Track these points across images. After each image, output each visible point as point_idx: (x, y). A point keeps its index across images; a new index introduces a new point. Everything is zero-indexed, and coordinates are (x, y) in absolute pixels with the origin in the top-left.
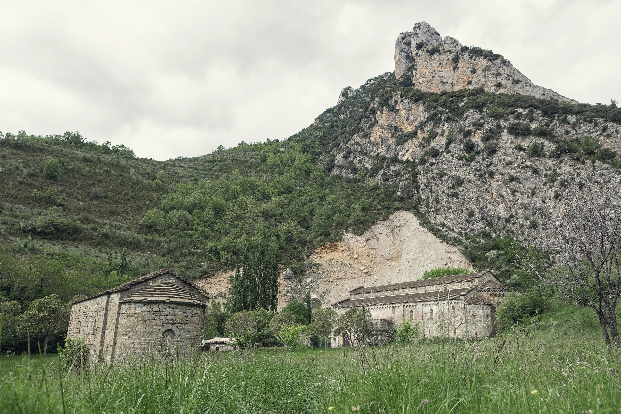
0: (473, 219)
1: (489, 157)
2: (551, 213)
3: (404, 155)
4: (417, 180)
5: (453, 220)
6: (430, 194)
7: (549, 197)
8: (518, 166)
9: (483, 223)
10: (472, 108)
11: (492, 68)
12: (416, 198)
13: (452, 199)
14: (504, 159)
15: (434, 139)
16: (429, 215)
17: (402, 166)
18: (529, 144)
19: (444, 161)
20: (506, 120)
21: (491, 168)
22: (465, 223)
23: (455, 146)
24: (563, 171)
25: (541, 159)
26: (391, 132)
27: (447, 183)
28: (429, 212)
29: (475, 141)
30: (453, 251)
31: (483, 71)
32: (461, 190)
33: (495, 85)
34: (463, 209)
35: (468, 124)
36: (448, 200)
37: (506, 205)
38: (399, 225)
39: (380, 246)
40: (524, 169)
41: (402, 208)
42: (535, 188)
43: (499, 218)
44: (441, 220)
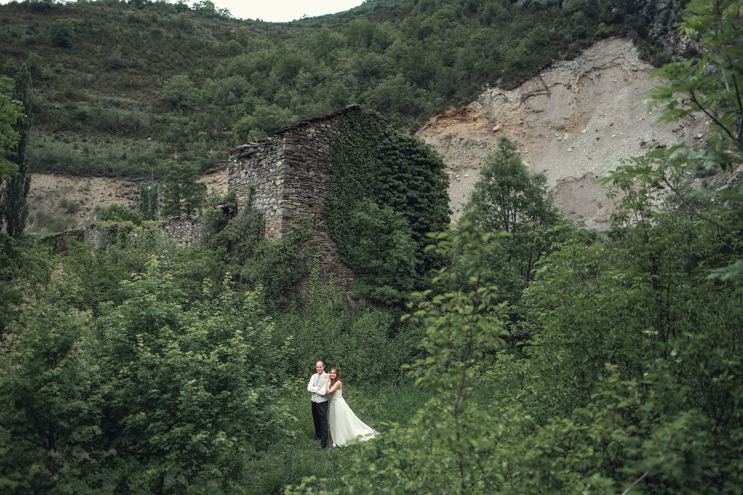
12: (646, 10)
16: (664, 38)
28: (666, 31)
38: (599, 64)
39: (549, 106)
41: (614, 34)
44: (690, 43)
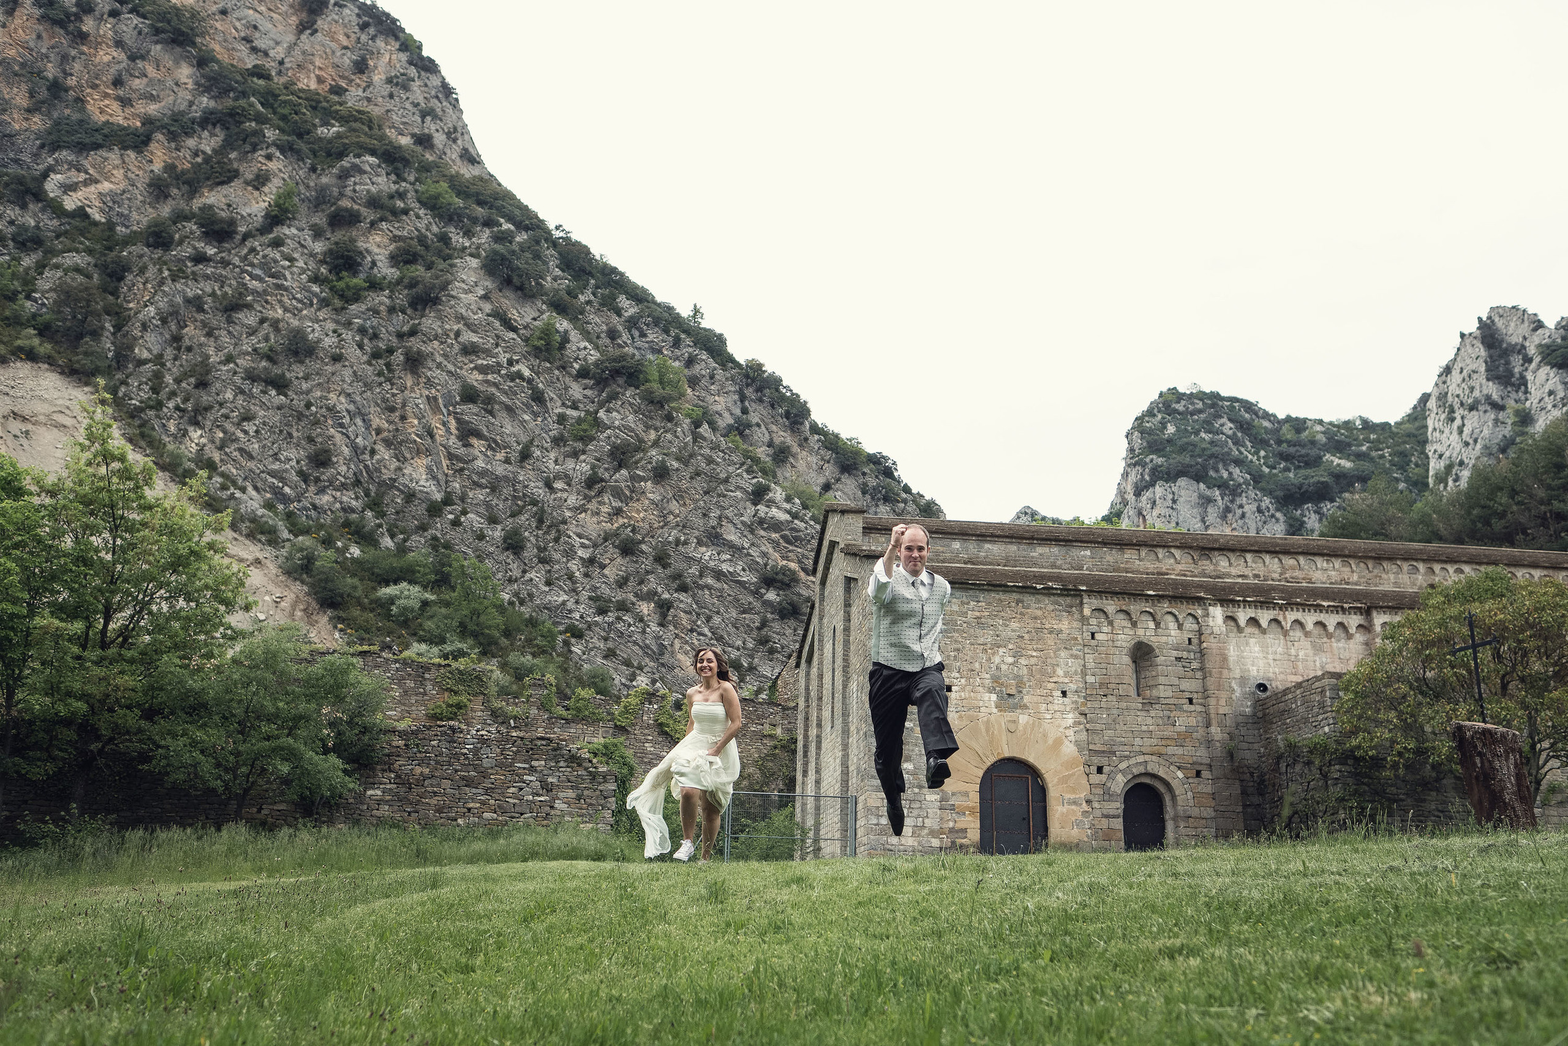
0: (327, 474)
1: (409, 311)
2: (564, 522)
3: (69, 188)
4: (117, 289)
5: (251, 457)
6: (169, 353)
7: (567, 476)
8: (496, 369)
9: (357, 498)
10: (373, 153)
11: (415, 86)
12: (107, 344)
13: (264, 392)
14: (458, 334)
15: (222, 183)
16: (157, 416)
17: (56, 223)
18: (528, 319)
19: (252, 265)
20: (468, 234)
21: (414, 343)
22: (296, 478)
23: (295, 236)
24: (617, 423)
25: (557, 372)
26: (32, 94)
27: (250, 335)
28: (159, 405)
29: (367, 250)
30: (251, 558)
31: (389, 81)
32: (301, 375)
33: (413, 135)
34: (295, 434)
35: (355, 191)
36: (246, 387)
37: (438, 464)
38: (26, 412)
40: (513, 380)
41: (50, 361)
42: (531, 441)
43: (410, 496)
44: (204, 445)
